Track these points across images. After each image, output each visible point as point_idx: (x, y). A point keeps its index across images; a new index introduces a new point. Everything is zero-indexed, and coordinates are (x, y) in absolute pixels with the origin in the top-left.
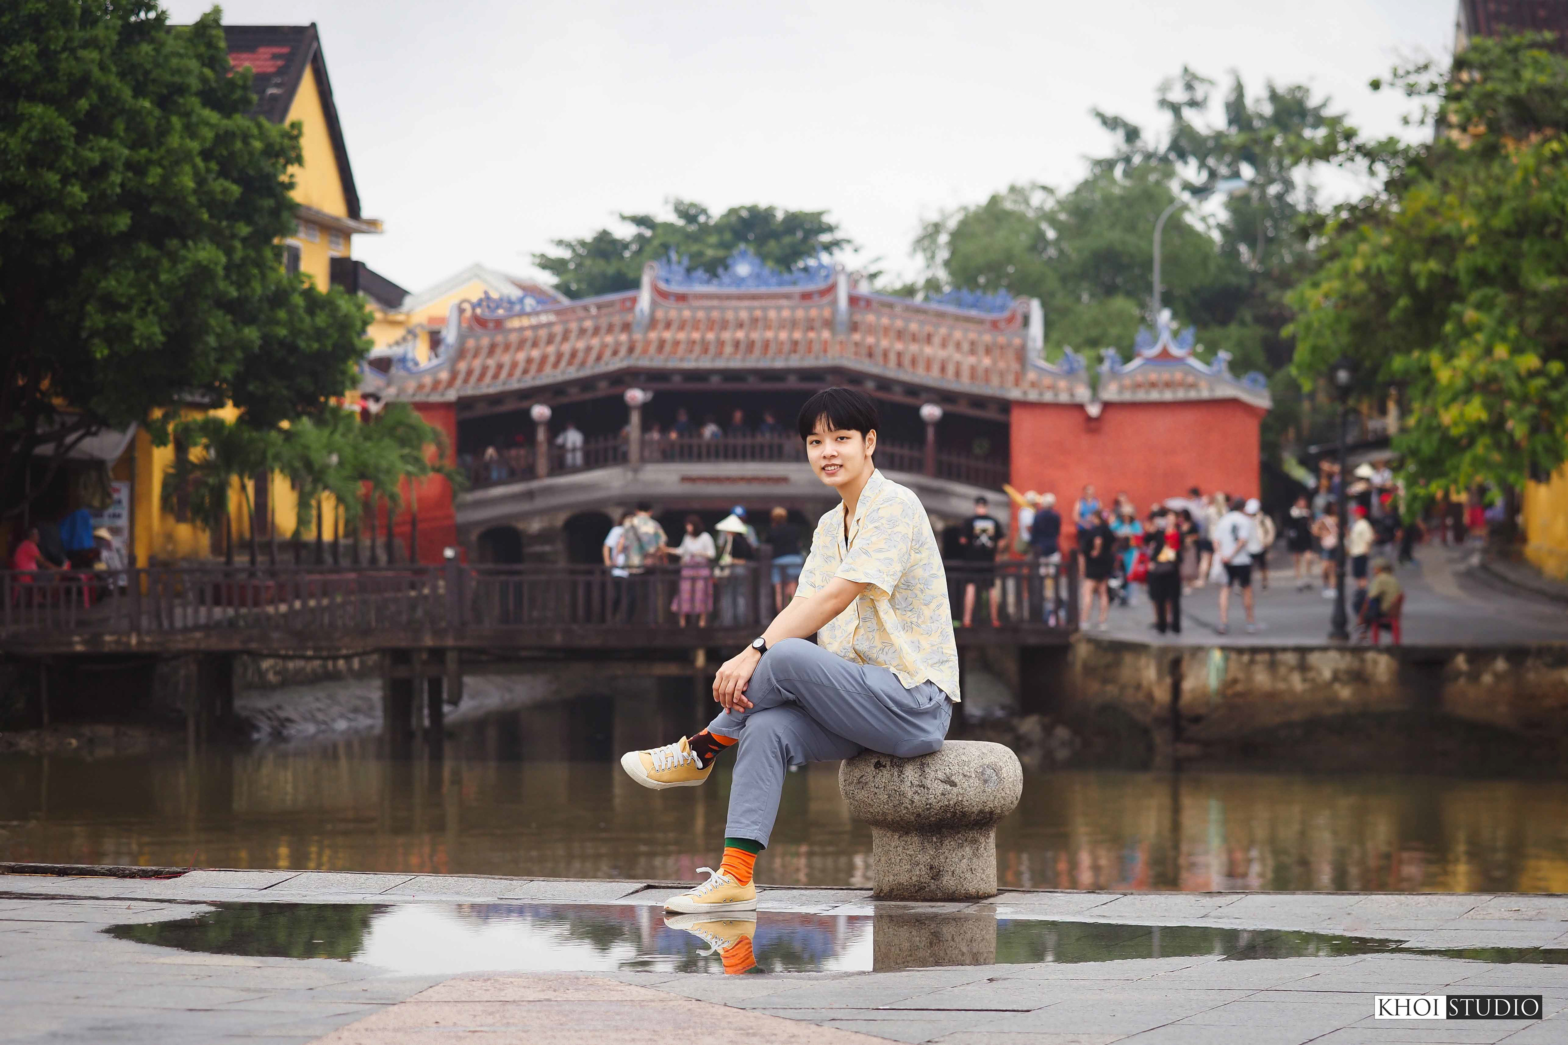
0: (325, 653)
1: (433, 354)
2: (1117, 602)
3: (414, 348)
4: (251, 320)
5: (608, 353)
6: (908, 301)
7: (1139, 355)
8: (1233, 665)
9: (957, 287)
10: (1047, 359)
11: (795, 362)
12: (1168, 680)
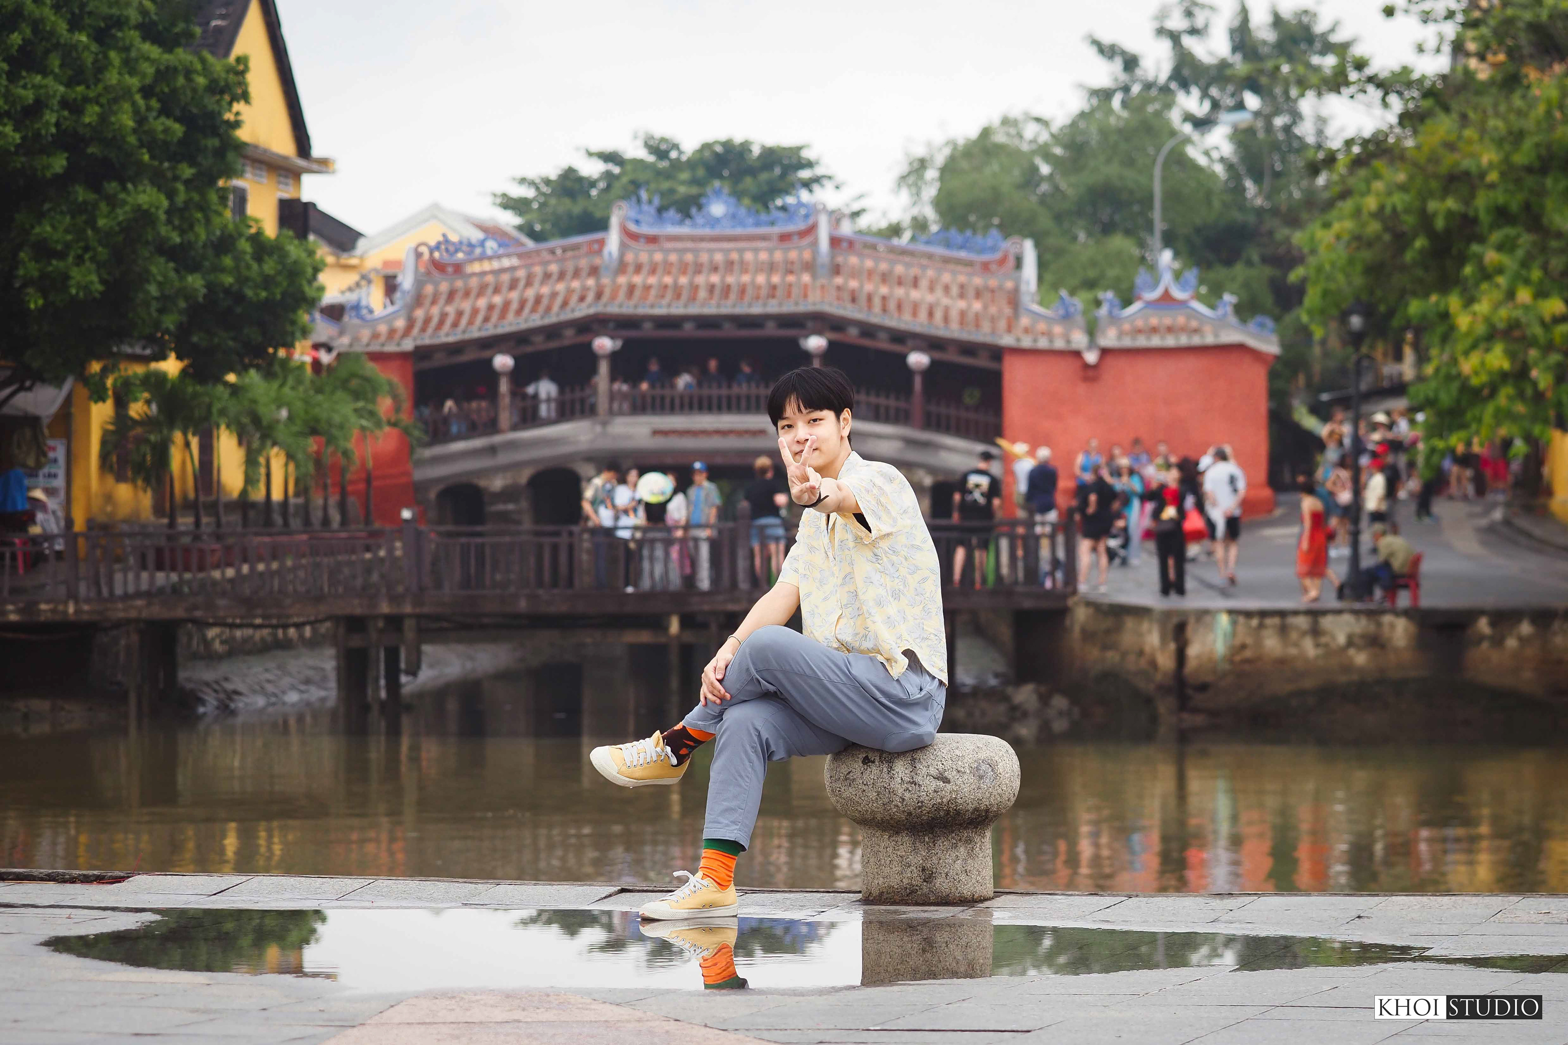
0: (274, 621)
1: (388, 301)
2: (1117, 561)
3: (368, 294)
4: (195, 268)
5: (574, 299)
6: (895, 241)
7: (1139, 298)
8: (1241, 629)
9: (945, 228)
10: (1041, 303)
11: (773, 307)
12: (1172, 646)
